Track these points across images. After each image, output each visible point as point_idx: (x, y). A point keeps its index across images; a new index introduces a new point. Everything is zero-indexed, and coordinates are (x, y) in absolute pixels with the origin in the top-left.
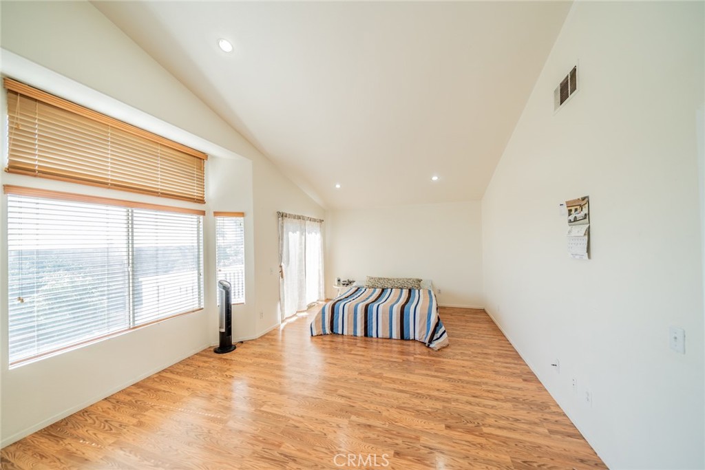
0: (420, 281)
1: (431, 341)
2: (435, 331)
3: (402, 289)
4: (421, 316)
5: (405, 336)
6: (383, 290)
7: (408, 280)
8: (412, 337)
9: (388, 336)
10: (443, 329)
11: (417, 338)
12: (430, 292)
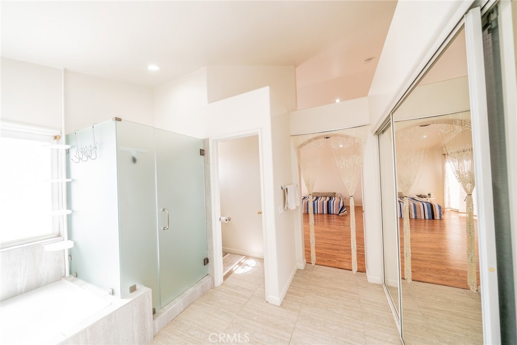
0: (335, 193)
1: (340, 213)
2: (342, 209)
3: (326, 197)
4: (336, 204)
5: (329, 212)
6: (317, 198)
7: (329, 193)
8: (332, 213)
9: (322, 213)
10: (345, 209)
11: (334, 213)
12: (340, 198)
